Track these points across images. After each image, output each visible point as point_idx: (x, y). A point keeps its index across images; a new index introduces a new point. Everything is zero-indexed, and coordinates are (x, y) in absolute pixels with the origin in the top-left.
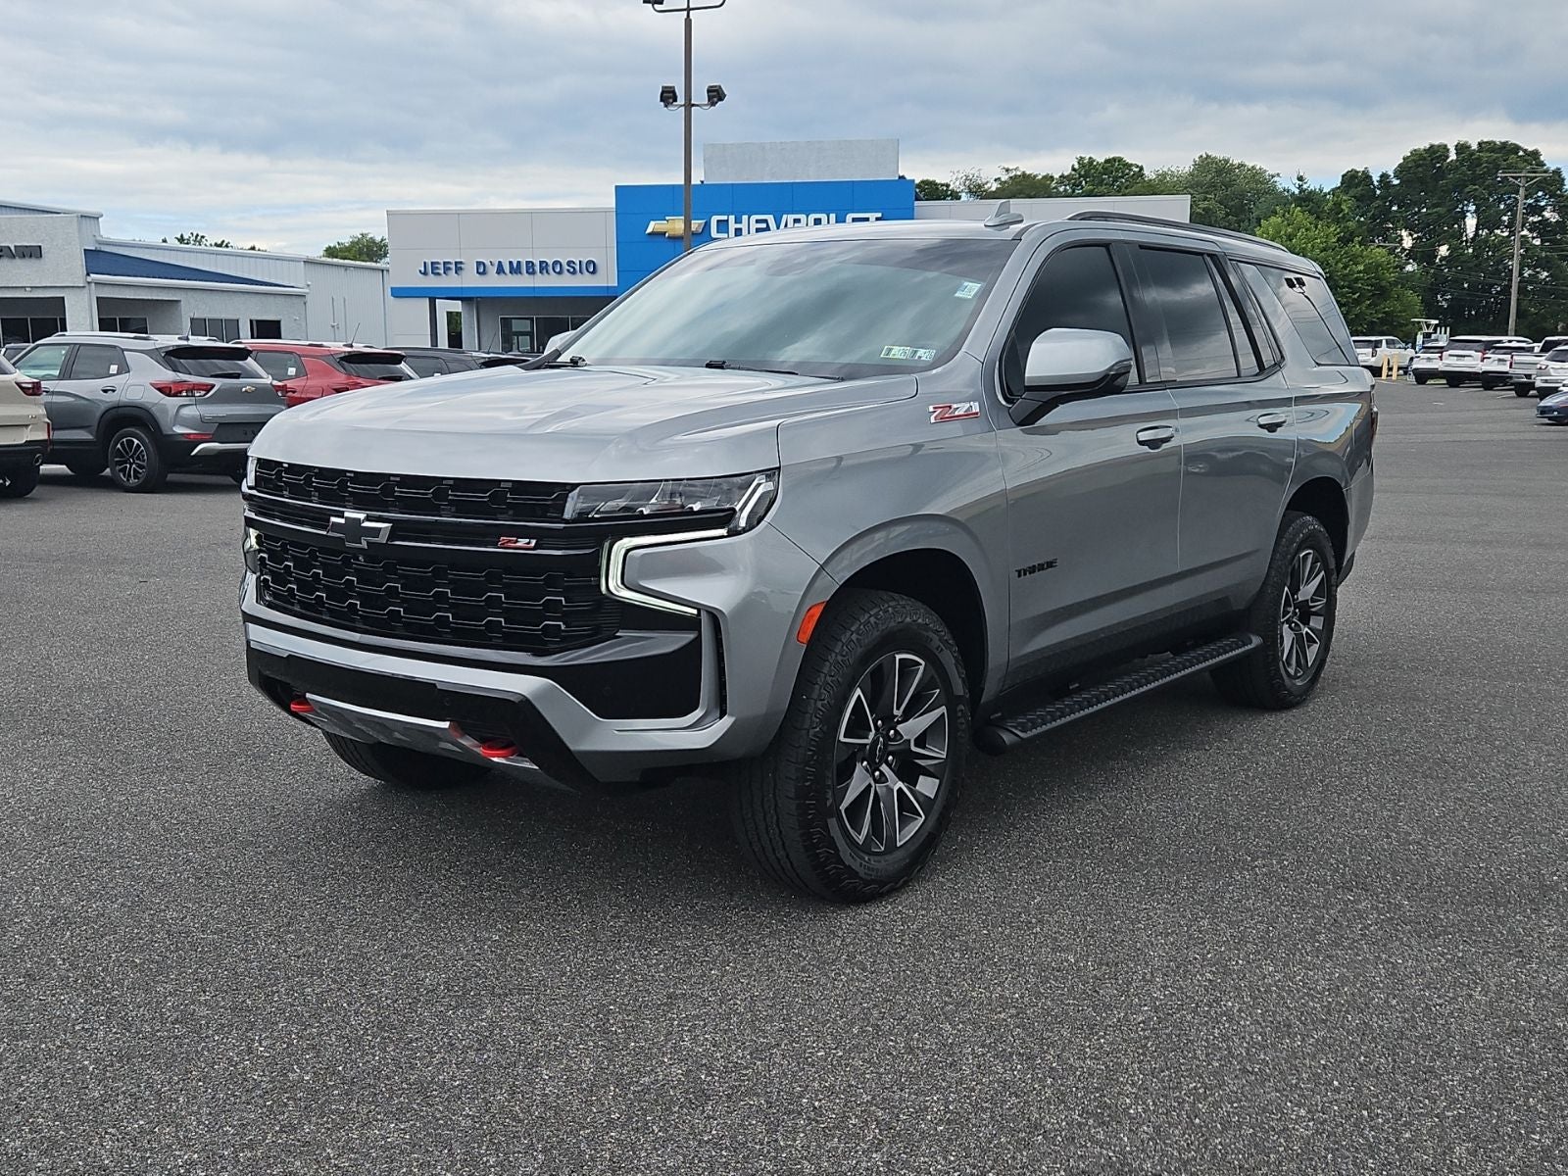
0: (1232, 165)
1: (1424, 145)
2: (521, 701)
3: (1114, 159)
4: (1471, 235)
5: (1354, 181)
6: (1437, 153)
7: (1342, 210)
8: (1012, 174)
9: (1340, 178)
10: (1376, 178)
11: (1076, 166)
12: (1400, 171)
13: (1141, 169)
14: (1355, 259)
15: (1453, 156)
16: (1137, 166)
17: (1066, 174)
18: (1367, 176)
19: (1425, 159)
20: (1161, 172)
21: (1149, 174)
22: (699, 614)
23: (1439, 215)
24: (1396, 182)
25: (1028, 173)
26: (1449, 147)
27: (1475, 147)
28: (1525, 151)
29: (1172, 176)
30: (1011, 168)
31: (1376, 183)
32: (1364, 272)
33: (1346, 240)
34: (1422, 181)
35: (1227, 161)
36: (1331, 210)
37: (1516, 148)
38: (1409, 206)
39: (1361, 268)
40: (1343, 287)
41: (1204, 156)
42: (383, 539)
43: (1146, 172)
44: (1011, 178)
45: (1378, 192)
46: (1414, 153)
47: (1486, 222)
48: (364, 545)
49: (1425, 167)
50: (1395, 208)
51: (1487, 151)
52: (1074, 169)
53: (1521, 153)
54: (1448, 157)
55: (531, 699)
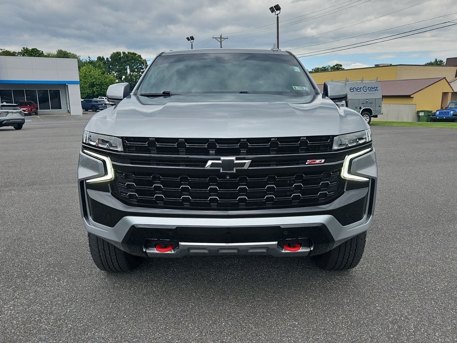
0: (68, 53)
1: (115, 51)
2: (322, 226)
3: (34, 49)
4: (129, 74)
5: (100, 59)
6: (118, 54)
7: (101, 66)
8: (3, 51)
9: (97, 58)
10: (105, 59)
11: (23, 50)
12: (111, 57)
13: (42, 52)
14: (106, 78)
15: (122, 55)
16: (41, 51)
17: (20, 52)
18: (103, 58)
19: (116, 55)
20: (48, 53)
21: (45, 53)
22: (369, 180)
23: (122, 69)
24: (110, 60)
25: (8, 50)
26: (121, 52)
27: (127, 53)
28: (138, 55)
29: (52, 54)
30: (2, 49)
31: (106, 60)
32: (109, 81)
33: (103, 73)
34: (116, 60)
35: (66, 52)
36: (98, 66)
37: (136, 54)
38: (114, 66)
39: (108, 80)
40: (105, 85)
41: (60, 50)
42: (246, 167)
43: (44, 53)
44: (3, 52)
45: (106, 62)
46: (114, 53)
47: (132, 71)
48: (235, 171)
49: (116, 56)
50: (111, 66)
51: (130, 54)
52: (22, 50)
53: (137, 55)
54: (121, 55)
55: (326, 224)
